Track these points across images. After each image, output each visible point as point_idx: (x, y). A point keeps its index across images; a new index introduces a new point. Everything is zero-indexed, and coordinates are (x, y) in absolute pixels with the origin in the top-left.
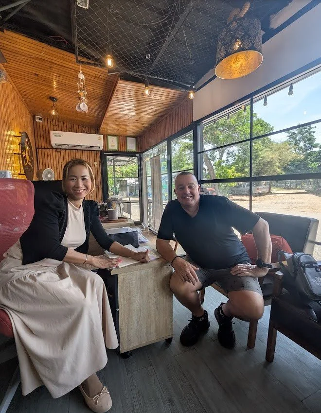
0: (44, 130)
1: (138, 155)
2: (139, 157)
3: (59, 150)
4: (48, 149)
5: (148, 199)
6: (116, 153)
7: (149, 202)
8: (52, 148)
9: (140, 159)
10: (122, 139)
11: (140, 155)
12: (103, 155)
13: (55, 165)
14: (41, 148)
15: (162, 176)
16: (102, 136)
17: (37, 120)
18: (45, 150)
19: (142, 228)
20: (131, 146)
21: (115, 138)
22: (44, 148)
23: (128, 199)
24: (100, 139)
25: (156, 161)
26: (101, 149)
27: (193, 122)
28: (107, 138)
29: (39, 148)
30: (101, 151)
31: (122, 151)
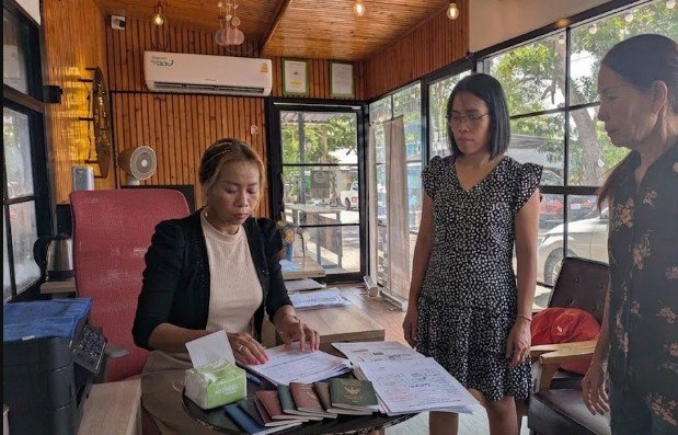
0: (130, 47)
1: (358, 108)
2: (360, 113)
3: (163, 96)
4: (138, 95)
5: (379, 217)
6: (303, 104)
7: (379, 223)
8: (148, 92)
9: (364, 119)
10: (319, 67)
11: (363, 109)
12: (271, 108)
13: (153, 134)
14: (122, 92)
15: (409, 165)
16: (269, 63)
17: (115, 26)
18: (131, 95)
19: (364, 288)
20: (342, 86)
21: (302, 67)
22: (128, 92)
23: (334, 216)
24: (264, 70)
25: (395, 130)
26: (267, 92)
27: (468, 53)
28: (282, 67)
29: (116, 92)
30: (266, 98)
31: (317, 96)
